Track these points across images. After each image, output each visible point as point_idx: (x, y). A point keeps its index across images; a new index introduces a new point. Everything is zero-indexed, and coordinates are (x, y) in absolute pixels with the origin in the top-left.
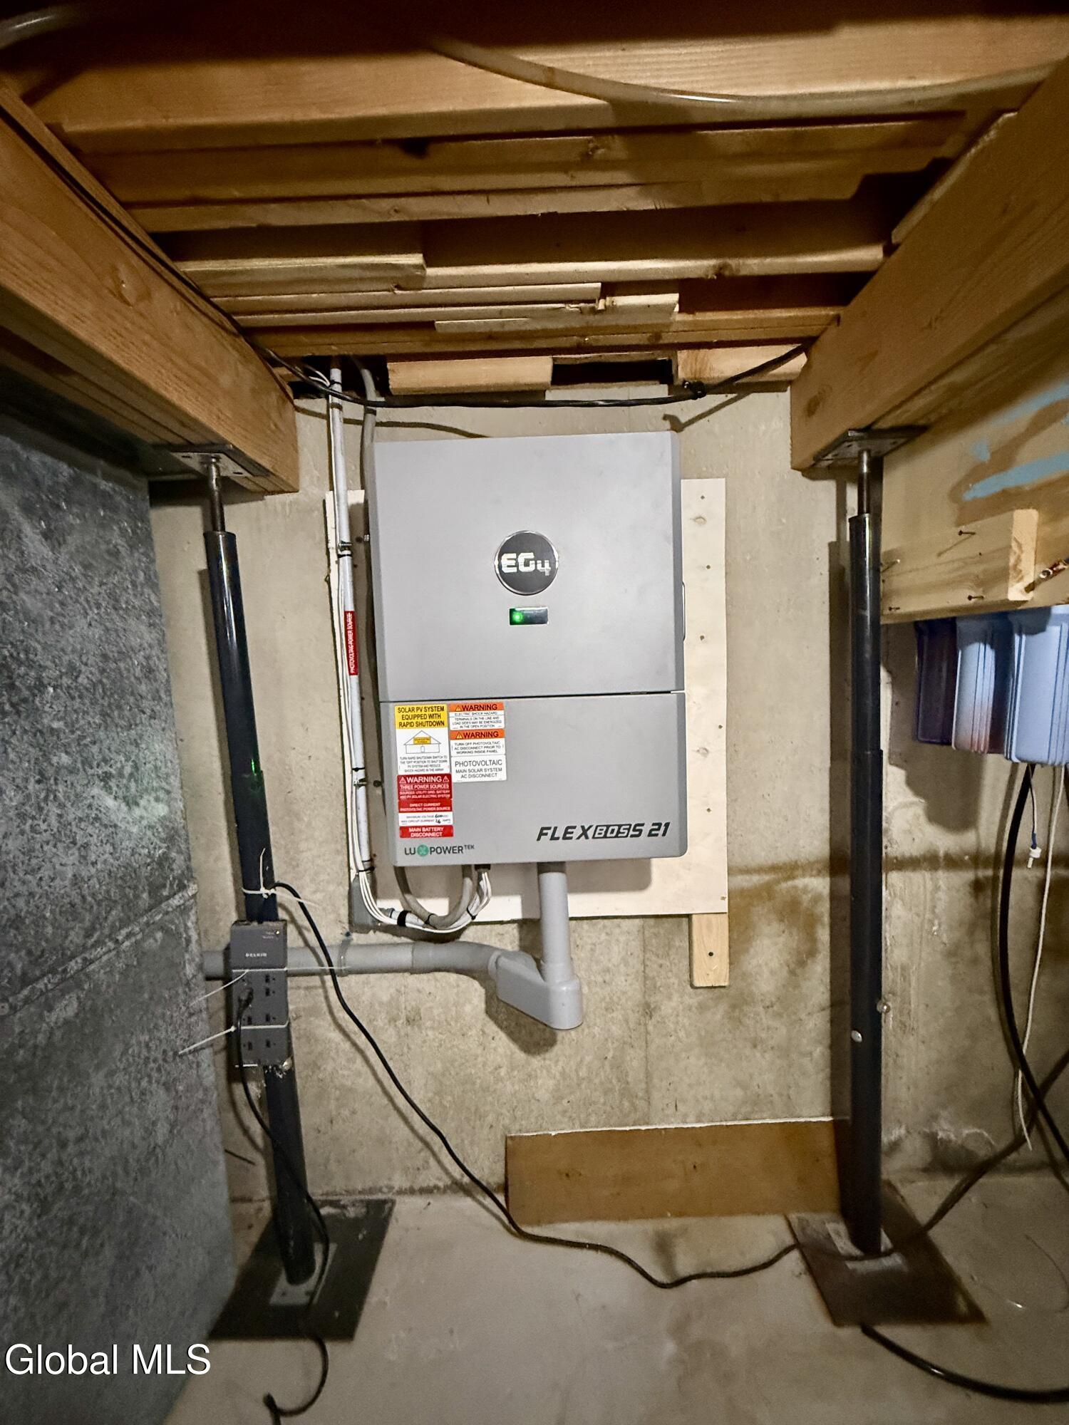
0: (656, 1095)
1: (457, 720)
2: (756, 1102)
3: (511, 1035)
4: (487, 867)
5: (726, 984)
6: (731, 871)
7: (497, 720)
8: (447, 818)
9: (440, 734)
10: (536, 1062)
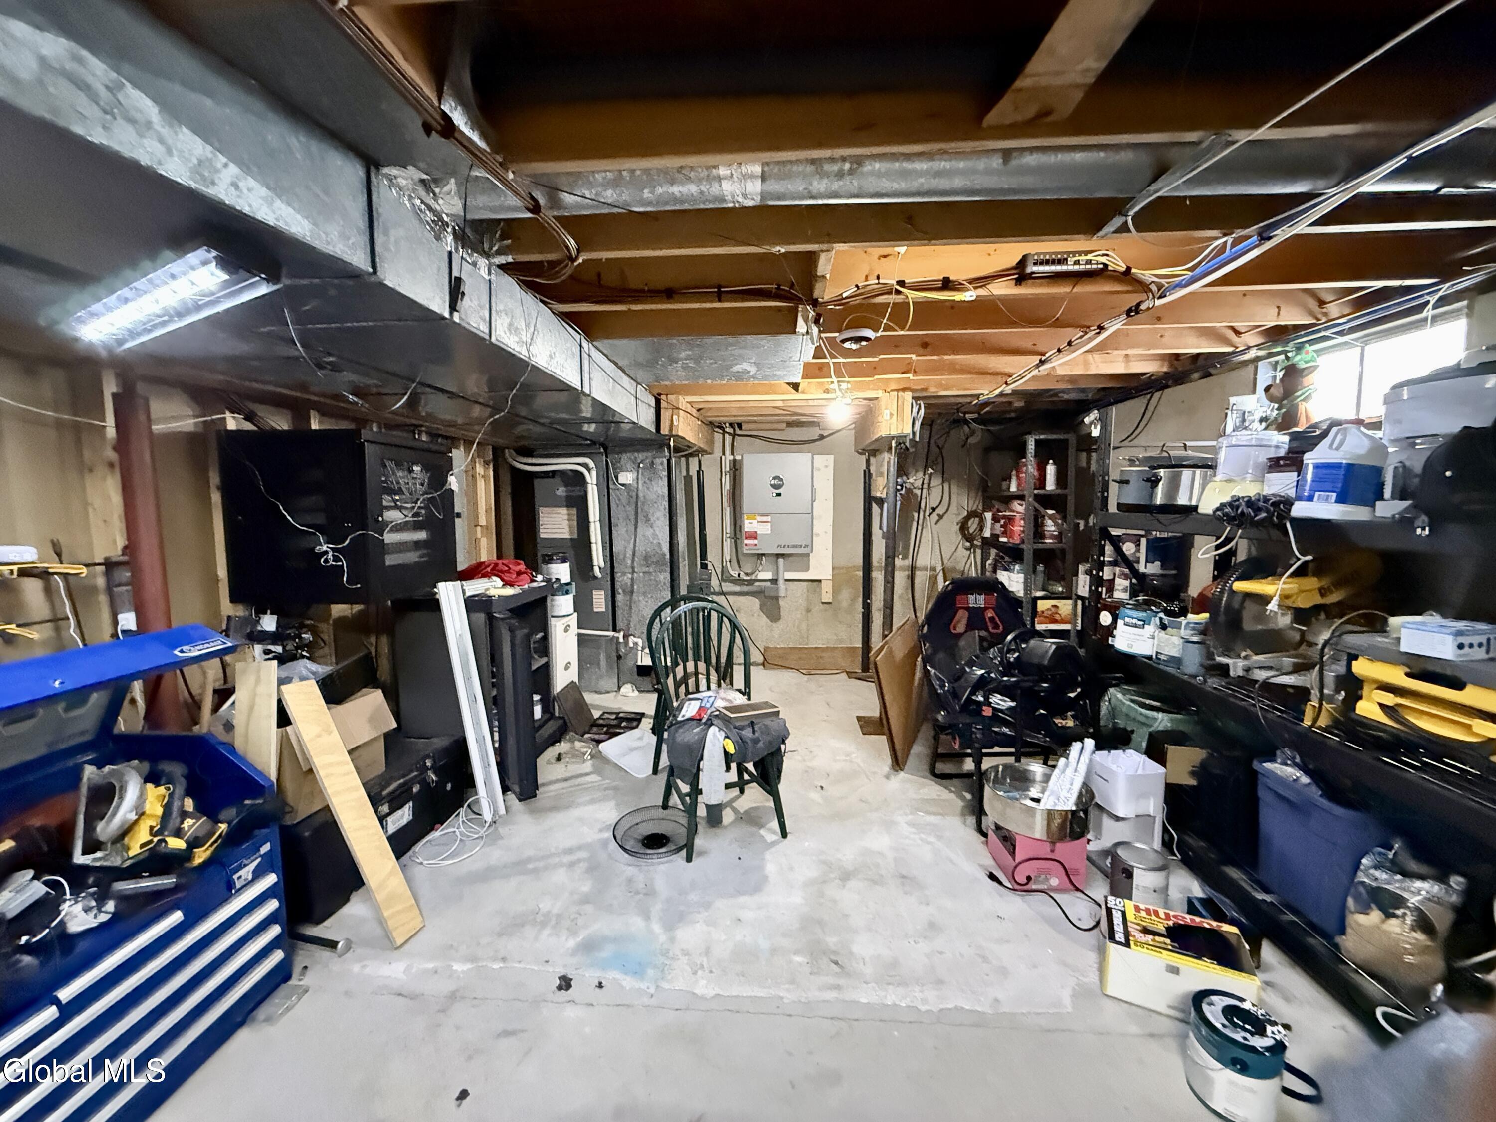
0: (811, 638)
1: (760, 518)
2: (841, 641)
3: (768, 617)
4: (764, 554)
5: (830, 601)
6: (833, 569)
7: (769, 518)
8: (756, 541)
9: (755, 522)
10: (774, 625)
